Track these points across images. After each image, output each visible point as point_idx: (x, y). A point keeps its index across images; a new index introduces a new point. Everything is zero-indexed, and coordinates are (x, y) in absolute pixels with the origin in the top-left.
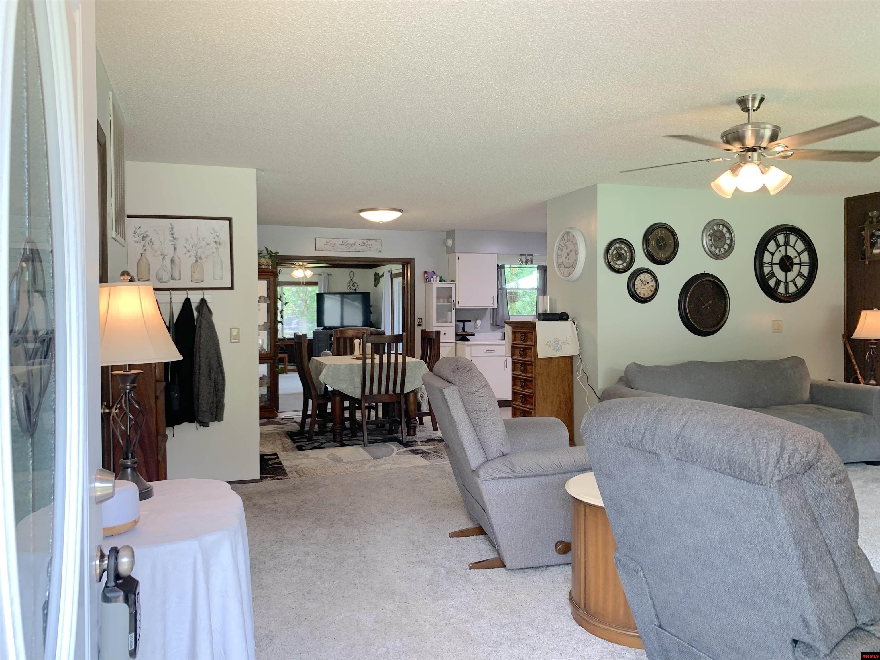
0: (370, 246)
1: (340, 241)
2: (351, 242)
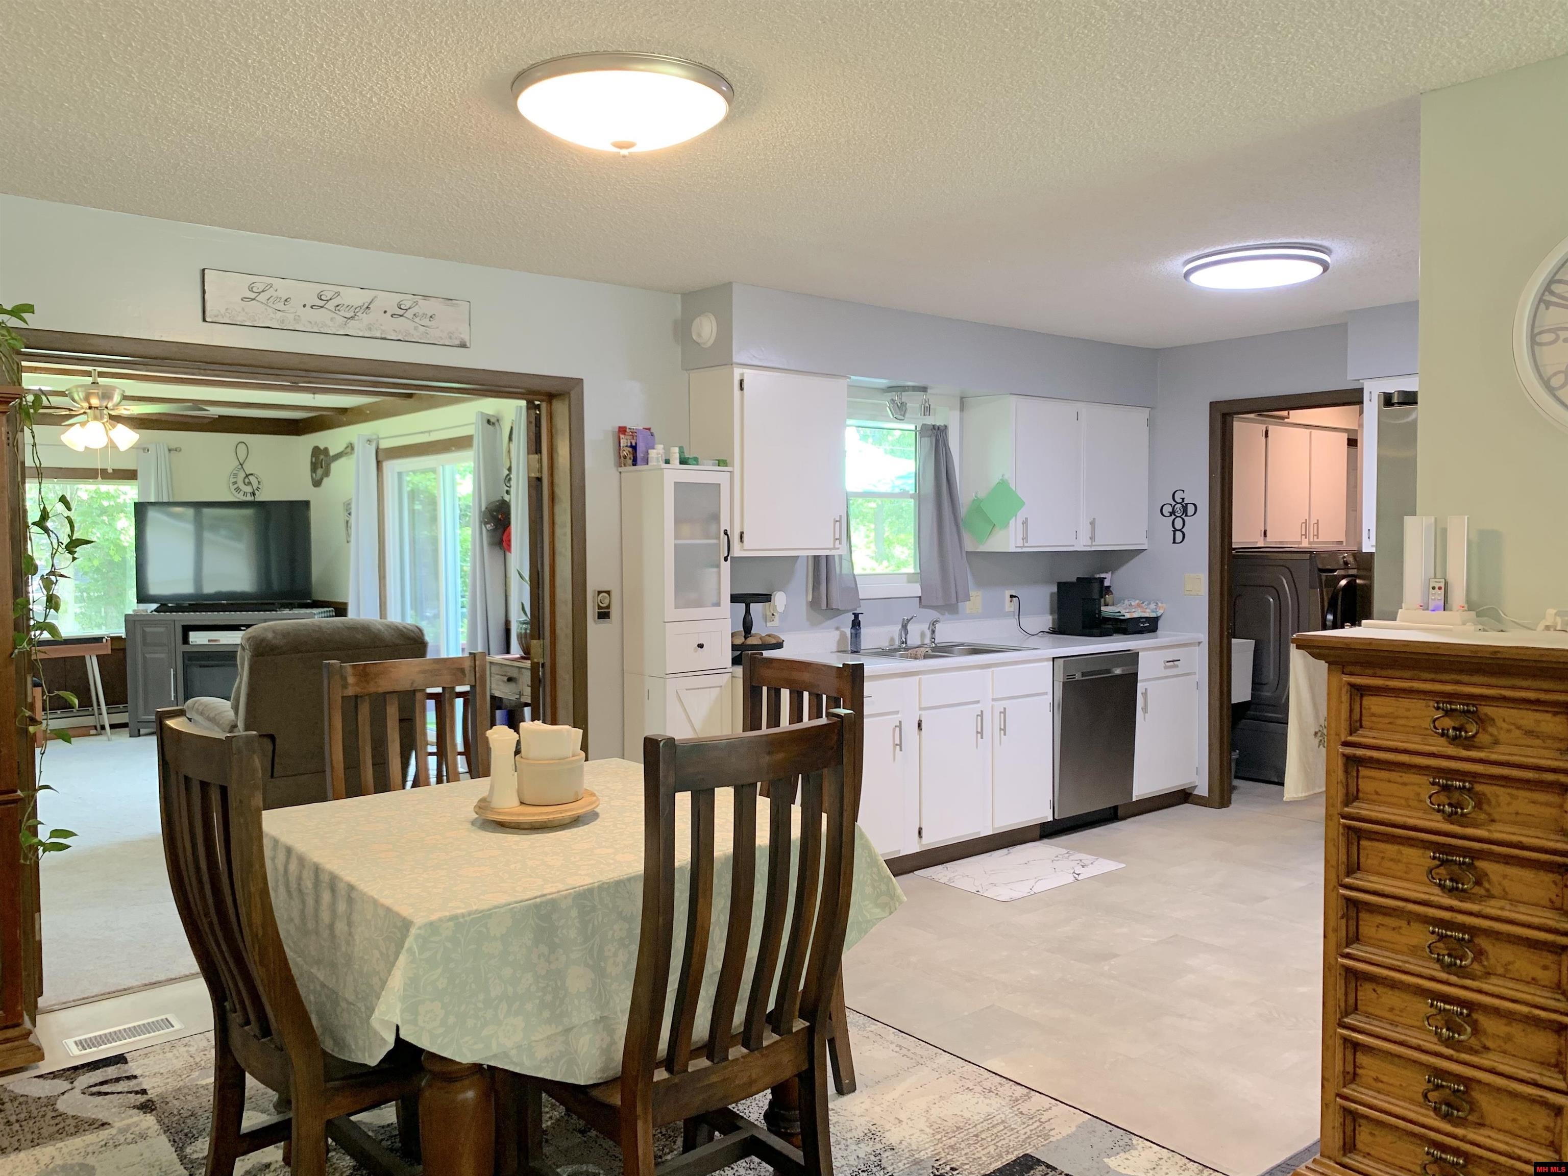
0: (426, 322)
1: (309, 293)
2: (353, 297)
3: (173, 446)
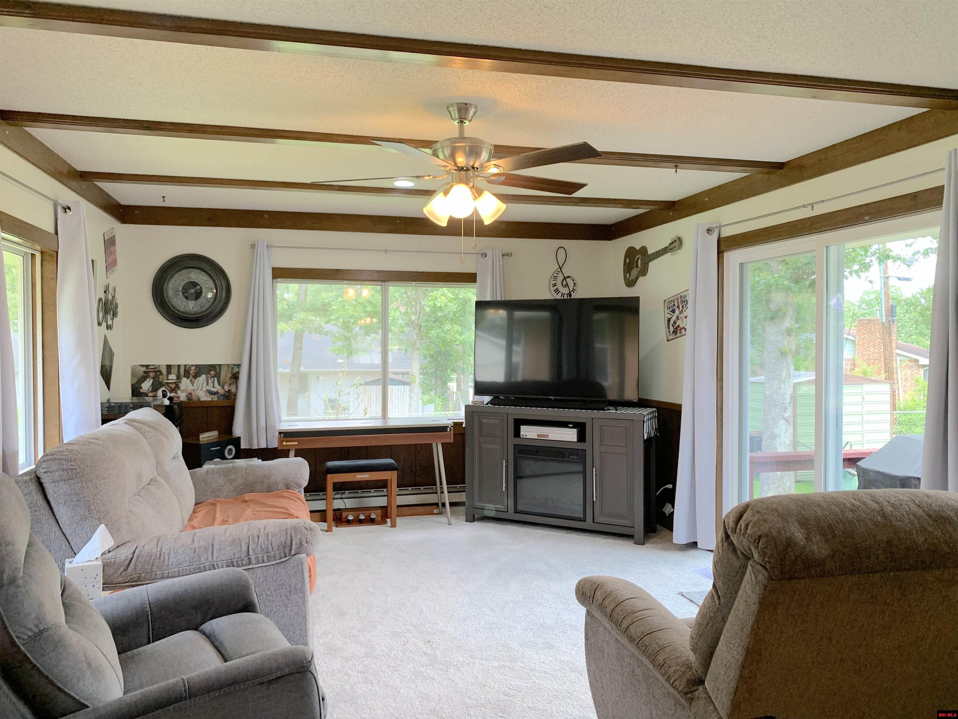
3: (506, 252)
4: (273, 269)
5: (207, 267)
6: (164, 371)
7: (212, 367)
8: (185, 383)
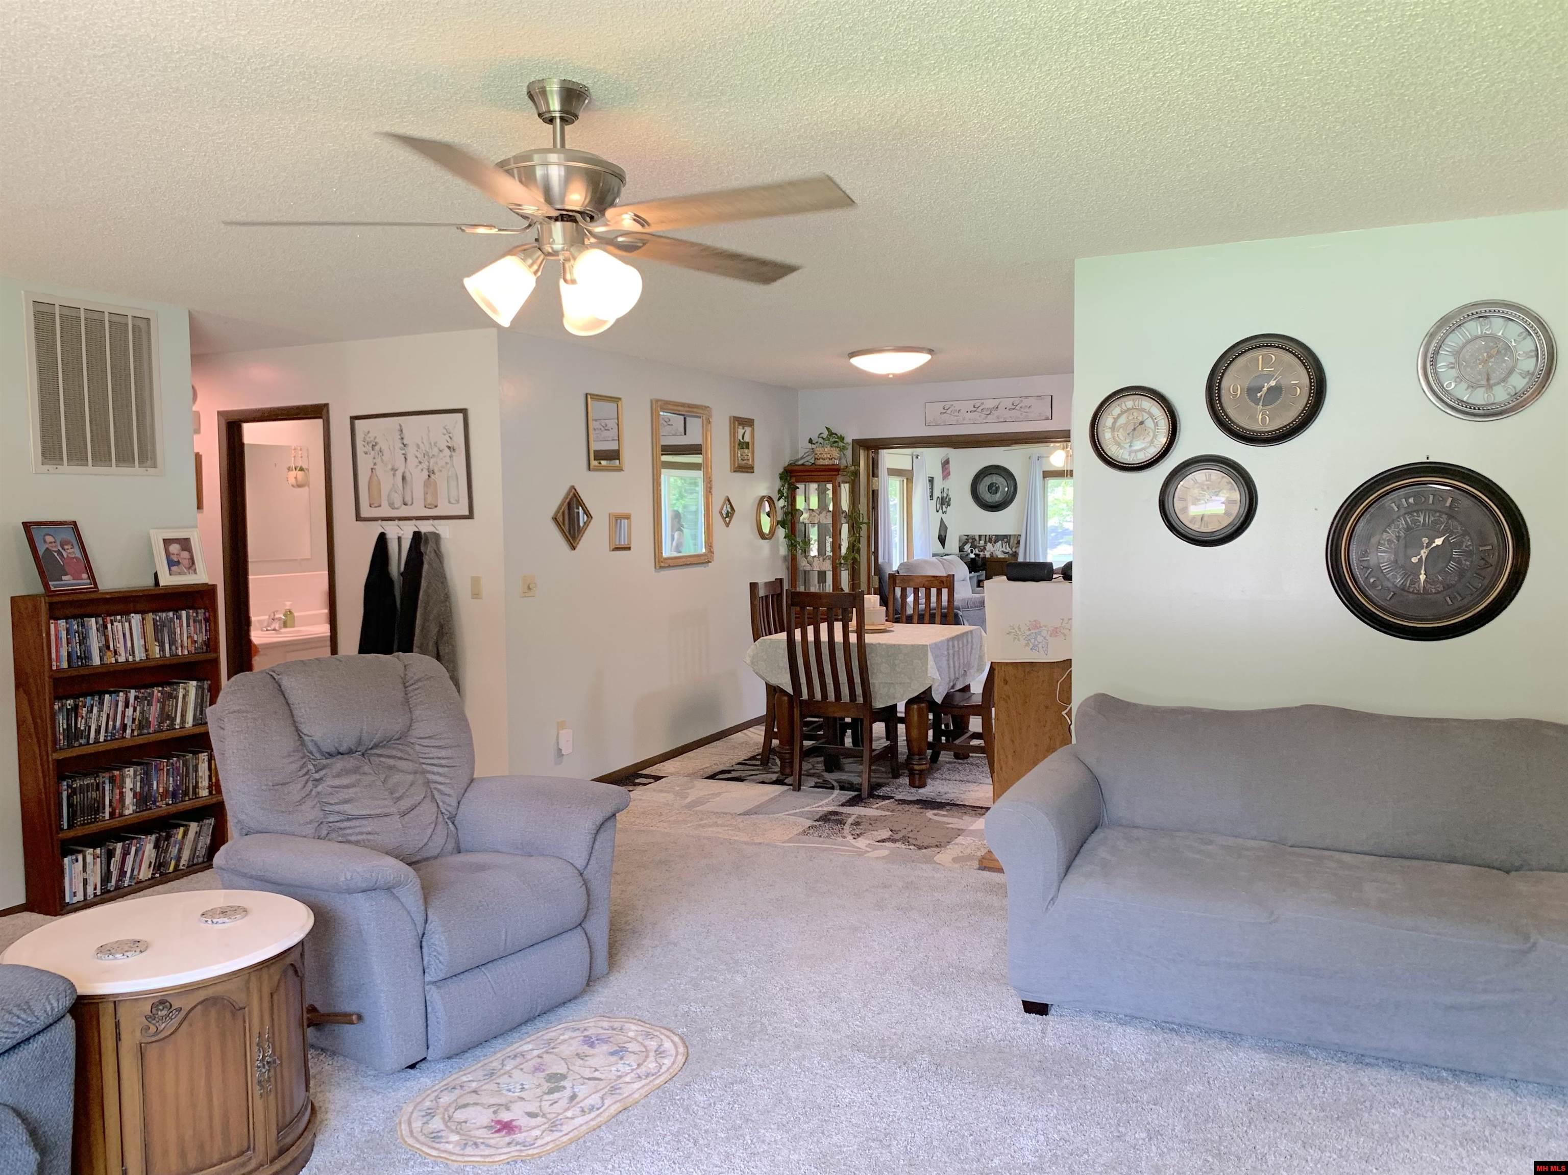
4: (1044, 472)
5: (1003, 473)
6: (977, 538)
7: (1006, 536)
8: (989, 546)
